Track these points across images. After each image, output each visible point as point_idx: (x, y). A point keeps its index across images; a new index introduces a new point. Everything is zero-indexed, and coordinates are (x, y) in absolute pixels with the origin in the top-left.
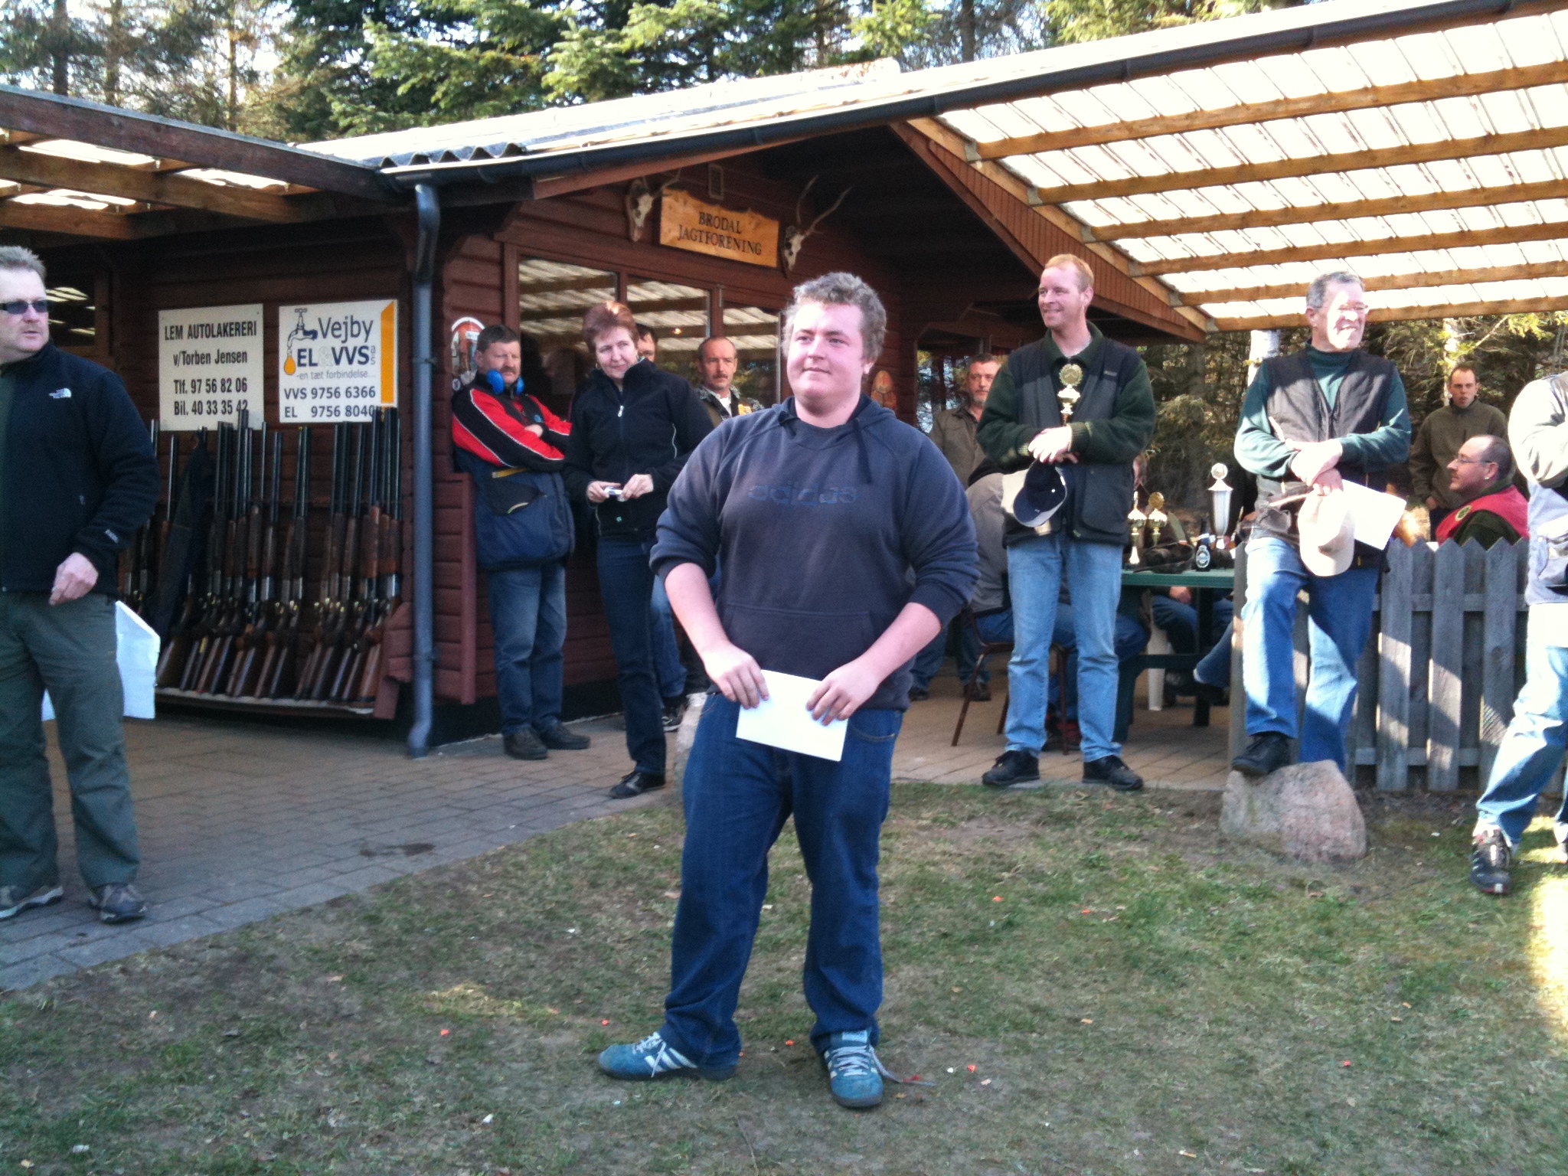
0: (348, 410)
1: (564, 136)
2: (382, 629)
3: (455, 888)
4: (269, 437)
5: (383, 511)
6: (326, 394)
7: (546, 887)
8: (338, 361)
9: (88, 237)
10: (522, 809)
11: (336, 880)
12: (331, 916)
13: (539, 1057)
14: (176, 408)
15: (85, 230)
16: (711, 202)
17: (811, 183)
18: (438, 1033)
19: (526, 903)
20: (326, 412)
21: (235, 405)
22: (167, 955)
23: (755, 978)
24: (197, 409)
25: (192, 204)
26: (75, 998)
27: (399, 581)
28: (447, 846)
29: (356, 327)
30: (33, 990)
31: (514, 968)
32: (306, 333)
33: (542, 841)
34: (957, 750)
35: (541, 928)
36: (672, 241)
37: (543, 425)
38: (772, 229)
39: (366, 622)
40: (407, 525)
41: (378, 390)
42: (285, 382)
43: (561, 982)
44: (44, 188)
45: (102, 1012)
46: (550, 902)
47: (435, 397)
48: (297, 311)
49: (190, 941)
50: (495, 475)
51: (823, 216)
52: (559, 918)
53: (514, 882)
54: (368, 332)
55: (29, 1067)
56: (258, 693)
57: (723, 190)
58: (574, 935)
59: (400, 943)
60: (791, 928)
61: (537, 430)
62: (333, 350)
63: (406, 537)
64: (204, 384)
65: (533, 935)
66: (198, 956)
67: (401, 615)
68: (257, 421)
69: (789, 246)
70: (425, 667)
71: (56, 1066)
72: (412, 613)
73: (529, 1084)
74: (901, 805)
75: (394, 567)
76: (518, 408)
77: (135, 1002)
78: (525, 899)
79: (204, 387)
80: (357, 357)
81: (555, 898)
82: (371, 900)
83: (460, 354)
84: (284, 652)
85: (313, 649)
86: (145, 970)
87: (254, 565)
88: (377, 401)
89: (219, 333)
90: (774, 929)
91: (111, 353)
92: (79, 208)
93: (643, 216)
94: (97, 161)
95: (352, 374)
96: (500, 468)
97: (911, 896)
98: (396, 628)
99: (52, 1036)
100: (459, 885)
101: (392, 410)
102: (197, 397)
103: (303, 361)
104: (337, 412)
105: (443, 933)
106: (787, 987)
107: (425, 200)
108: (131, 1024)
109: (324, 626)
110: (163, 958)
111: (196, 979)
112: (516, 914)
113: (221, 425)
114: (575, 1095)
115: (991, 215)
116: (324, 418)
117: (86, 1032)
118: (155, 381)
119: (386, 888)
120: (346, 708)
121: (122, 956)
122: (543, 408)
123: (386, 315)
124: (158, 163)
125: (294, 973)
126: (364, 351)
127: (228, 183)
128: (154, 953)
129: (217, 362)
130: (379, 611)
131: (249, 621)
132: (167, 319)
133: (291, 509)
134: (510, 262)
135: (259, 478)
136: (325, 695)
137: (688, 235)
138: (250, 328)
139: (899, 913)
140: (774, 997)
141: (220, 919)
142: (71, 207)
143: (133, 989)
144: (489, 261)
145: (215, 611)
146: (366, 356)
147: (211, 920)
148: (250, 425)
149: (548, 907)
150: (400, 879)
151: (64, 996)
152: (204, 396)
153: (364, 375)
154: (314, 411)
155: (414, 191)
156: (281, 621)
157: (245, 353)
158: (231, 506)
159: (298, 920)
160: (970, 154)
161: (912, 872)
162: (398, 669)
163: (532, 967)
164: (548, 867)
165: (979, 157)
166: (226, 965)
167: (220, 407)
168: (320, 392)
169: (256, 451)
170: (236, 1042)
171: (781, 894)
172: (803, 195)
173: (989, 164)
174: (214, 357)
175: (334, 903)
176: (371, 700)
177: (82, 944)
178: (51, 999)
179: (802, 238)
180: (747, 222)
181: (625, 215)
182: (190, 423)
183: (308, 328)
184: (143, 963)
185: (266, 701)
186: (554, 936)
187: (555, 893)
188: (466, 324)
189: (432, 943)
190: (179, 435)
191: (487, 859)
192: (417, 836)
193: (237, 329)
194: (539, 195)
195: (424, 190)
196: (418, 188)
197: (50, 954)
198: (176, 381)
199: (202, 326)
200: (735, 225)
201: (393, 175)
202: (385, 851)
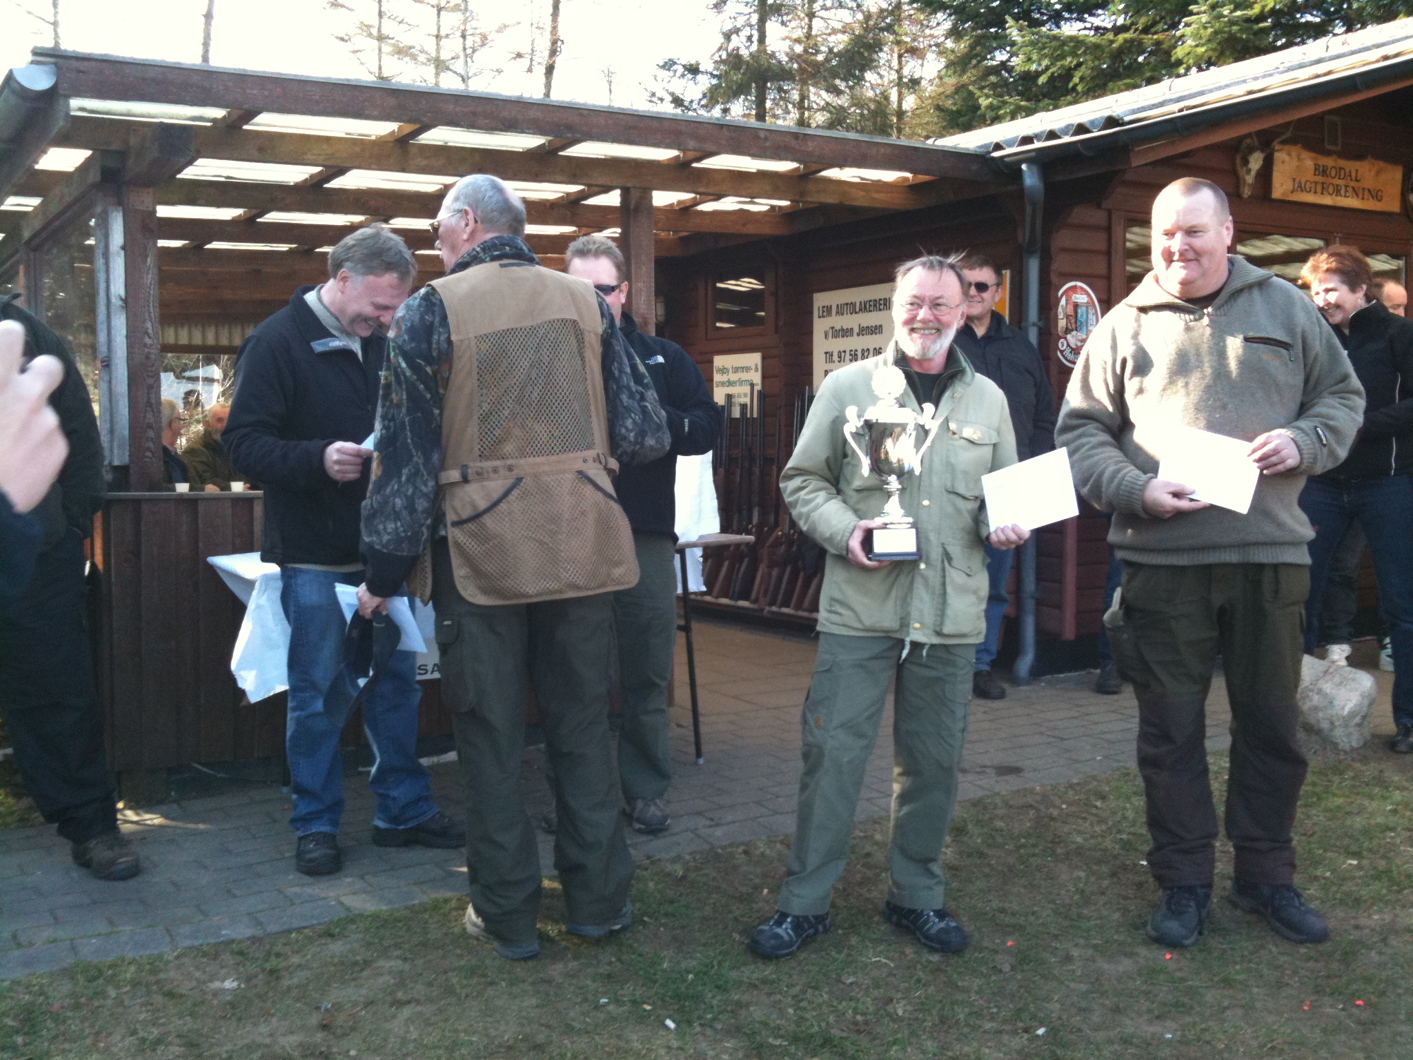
1: (1162, 104)
3: (1038, 810)
7: (1125, 818)
9: (752, 235)
10: (1113, 743)
13: (1097, 980)
15: (751, 229)
16: (1328, 153)
18: (1004, 943)
19: (1104, 832)
22: (782, 842)
25: (830, 199)
26: (707, 871)
28: (1035, 770)
35: (1115, 857)
36: (1284, 194)
38: (1396, 174)
44: (718, 197)
45: (724, 886)
52: (1135, 849)
53: (1094, 811)
55: (662, 925)
57: (1340, 142)
59: (981, 855)
60: (1377, 885)
64: (848, 353)
65: (1107, 863)
70: (1030, 605)
71: (683, 927)
73: (1083, 1004)
77: (752, 880)
78: (1104, 827)
79: (848, 357)
81: (1132, 829)
83: (1067, 317)
86: (763, 854)
89: (861, 310)
90: (1356, 885)
91: (776, 332)
92: (748, 211)
93: (1253, 173)
94: (754, 170)
99: (683, 901)
100: (1042, 808)
105: (1022, 851)
106: (1365, 946)
107: (1030, 177)
108: (746, 899)
110: (779, 846)
112: (1093, 841)
114: (1128, 1022)
117: (709, 902)
118: (809, 353)
119: (974, 804)
121: (747, 840)
124: (801, 167)
127: (862, 179)
128: (770, 842)
129: (858, 335)
134: (1117, 229)
137: (1301, 188)
142: (741, 210)
143: (751, 868)
144: (1096, 228)
149: (1125, 837)
150: (988, 797)
151: (697, 869)
155: (1021, 169)
157: (881, 326)
163: (1103, 892)
164: (1128, 799)
171: (1370, 850)
174: (856, 330)
178: (688, 870)
180: (1366, 170)
181: (1235, 173)
184: (762, 847)
186: (1128, 866)
187: (1133, 825)
188: (1074, 288)
189: (1011, 860)
191: (1071, 786)
192: (1010, 760)
193: (875, 306)
194: (1136, 162)
195: (1028, 168)
196: (1024, 167)
197: (692, 832)
198: (826, 353)
199: (847, 304)
200: (1353, 174)
201: (1002, 157)
202: (978, 770)
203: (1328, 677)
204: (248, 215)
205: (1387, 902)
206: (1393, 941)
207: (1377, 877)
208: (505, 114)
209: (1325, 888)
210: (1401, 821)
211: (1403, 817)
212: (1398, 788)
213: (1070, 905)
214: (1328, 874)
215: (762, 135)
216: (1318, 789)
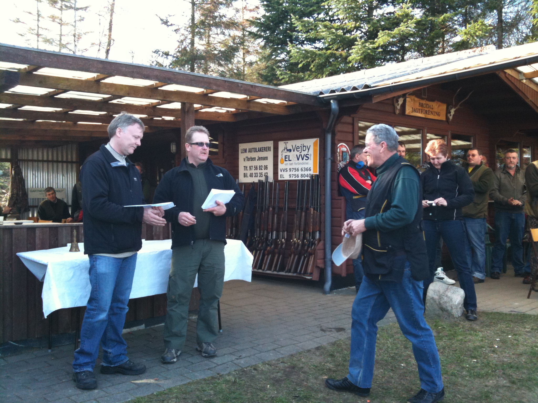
0: (302, 175)
1: (383, 81)
2: (315, 250)
4: (275, 185)
5: (314, 209)
6: (294, 170)
7: (389, 347)
8: (298, 159)
9: (222, 122)
11: (315, 340)
12: (318, 353)
14: (244, 175)
15: (221, 119)
16: (423, 99)
17: (459, 90)
19: (383, 353)
20: (294, 176)
21: (263, 174)
22: (268, 365)
23: (477, 388)
24: (251, 175)
25: (258, 110)
26: (243, 379)
27: (320, 233)
29: (304, 148)
30: (229, 374)
31: (386, 378)
32: (288, 150)
33: (383, 330)
34: (530, 300)
35: (391, 363)
36: (409, 113)
37: (371, 180)
38: (444, 107)
39: (308, 247)
40: (323, 214)
41: (312, 169)
42: (280, 166)
43: (404, 384)
44: (211, 107)
45: (252, 384)
46: (392, 353)
47: (333, 170)
48: (284, 143)
49: (274, 360)
50: (354, 197)
51: (462, 102)
52: (397, 360)
54: (309, 150)
56: (272, 270)
57: (427, 94)
58: (404, 367)
59: (343, 365)
60: (486, 370)
61: (369, 182)
62: (297, 155)
63: (322, 218)
64: (253, 167)
65: (389, 365)
66: (278, 365)
67: (321, 245)
68: (271, 179)
69: (450, 113)
70: (329, 263)
72: (324, 245)
74: (516, 322)
75: (318, 228)
76: (363, 174)
77: (262, 381)
78: (382, 351)
79: (253, 168)
80: (305, 158)
81: (393, 352)
82: (330, 348)
83: (340, 156)
84: (281, 256)
85: (291, 256)
86: (262, 370)
87: (270, 227)
88: (312, 172)
89: (259, 151)
90: (479, 369)
91: (223, 157)
92: (218, 112)
93: (400, 105)
94: (229, 98)
95: (303, 164)
96: (357, 195)
97: (531, 360)
98: (319, 250)
99: (238, 392)
101: (317, 175)
102: (251, 172)
103: (286, 159)
104: (298, 176)
106: (491, 393)
107: (334, 105)
108: (263, 389)
109: (294, 248)
110: (267, 366)
111: (279, 374)
112: (380, 357)
113: (259, 181)
115: (529, 99)
116: (294, 178)
117: (249, 392)
118: (238, 166)
119: (333, 344)
120: (303, 276)
121: (254, 364)
122: (370, 173)
123: (315, 144)
124: (248, 97)
125: (310, 374)
126: (307, 156)
127: (267, 102)
128: (264, 363)
129: (258, 160)
130: (313, 244)
131: (269, 245)
132: (242, 146)
133: (282, 208)
134: (355, 124)
135: (272, 198)
136: (295, 271)
137: (414, 110)
138: (269, 149)
139: (528, 366)
140: (487, 397)
141: (282, 352)
142: (216, 112)
143: (260, 376)
144: (349, 124)
145: (257, 242)
146: (308, 157)
147: (279, 353)
148: (269, 181)
149: (392, 355)
150: (337, 341)
151: (239, 378)
152: (253, 171)
153: (307, 164)
154: (290, 176)
155: (330, 102)
156: (280, 246)
157: (267, 157)
158: (262, 208)
159: (307, 354)
160: (521, 77)
161: (528, 349)
162: (320, 263)
163: (392, 378)
164: (387, 340)
165: (525, 78)
166: (287, 369)
167: (259, 175)
168: (292, 169)
169: (271, 189)
170: (298, 399)
171: (479, 356)
172: (456, 95)
173: (527, 80)
174: (257, 158)
175: (317, 349)
176: (311, 274)
177: (240, 359)
178: (236, 379)
179: (455, 109)
180: (435, 105)
181: (393, 105)
182: (249, 180)
183: (288, 149)
184: (261, 367)
185: (275, 273)
186: (397, 366)
187: (393, 350)
188: (342, 145)
190: (245, 184)
192: (338, 325)
193: (265, 149)
194: (374, 101)
195: (334, 102)
196: (332, 101)
197: (231, 362)
198: (244, 167)
199: (253, 148)
200: (431, 106)
201: (323, 97)
202: (329, 330)
203: (449, 290)
204: (14, 107)
205: (493, 376)
206: (501, 391)
207: (486, 366)
208: (145, 73)
209: (468, 371)
210: (485, 344)
211: (486, 342)
212: (479, 331)
213: (383, 383)
214: (468, 366)
215: (240, 85)
216: (452, 332)
